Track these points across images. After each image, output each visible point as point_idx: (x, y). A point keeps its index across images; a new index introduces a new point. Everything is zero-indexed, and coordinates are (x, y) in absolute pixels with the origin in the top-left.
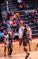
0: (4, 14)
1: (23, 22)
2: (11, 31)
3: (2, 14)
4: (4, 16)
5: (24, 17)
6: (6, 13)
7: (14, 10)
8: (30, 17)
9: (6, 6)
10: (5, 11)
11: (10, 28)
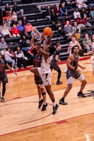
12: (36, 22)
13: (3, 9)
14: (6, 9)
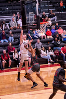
0: (30, 17)
2: (42, 48)
3: (27, 17)
4: (30, 22)
6: (33, 17)
7: (49, 11)
9: (34, 4)
10: (33, 13)
11: (41, 43)
13: (41, 16)
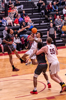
1: (30, 20)
5: (32, 12)
8: (43, 11)
12: (32, 15)
14: (9, 4)
